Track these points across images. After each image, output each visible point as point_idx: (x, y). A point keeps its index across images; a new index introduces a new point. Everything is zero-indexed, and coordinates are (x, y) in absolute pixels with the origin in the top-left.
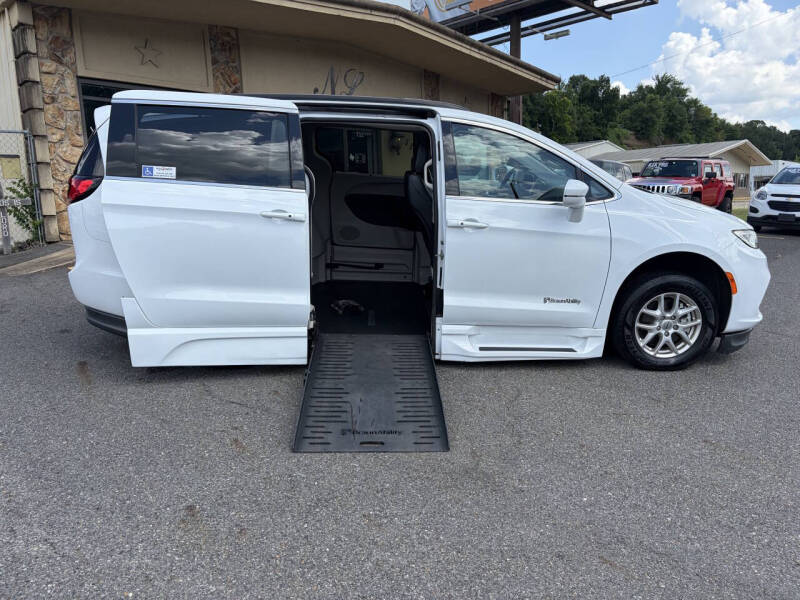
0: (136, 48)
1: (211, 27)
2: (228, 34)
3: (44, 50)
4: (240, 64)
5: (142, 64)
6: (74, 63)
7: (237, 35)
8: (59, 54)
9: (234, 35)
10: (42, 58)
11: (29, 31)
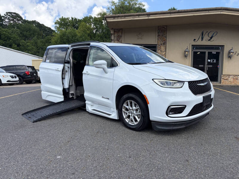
0: (137, 35)
1: (158, 27)
2: (164, 28)
3: (116, 39)
4: (167, 36)
5: (138, 39)
6: (122, 41)
7: (167, 27)
8: (119, 39)
9: (166, 28)
10: (115, 40)
11: (112, 35)
